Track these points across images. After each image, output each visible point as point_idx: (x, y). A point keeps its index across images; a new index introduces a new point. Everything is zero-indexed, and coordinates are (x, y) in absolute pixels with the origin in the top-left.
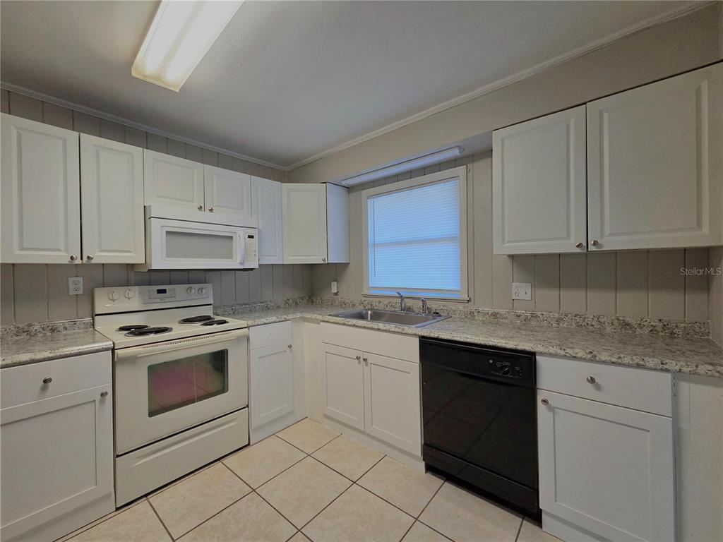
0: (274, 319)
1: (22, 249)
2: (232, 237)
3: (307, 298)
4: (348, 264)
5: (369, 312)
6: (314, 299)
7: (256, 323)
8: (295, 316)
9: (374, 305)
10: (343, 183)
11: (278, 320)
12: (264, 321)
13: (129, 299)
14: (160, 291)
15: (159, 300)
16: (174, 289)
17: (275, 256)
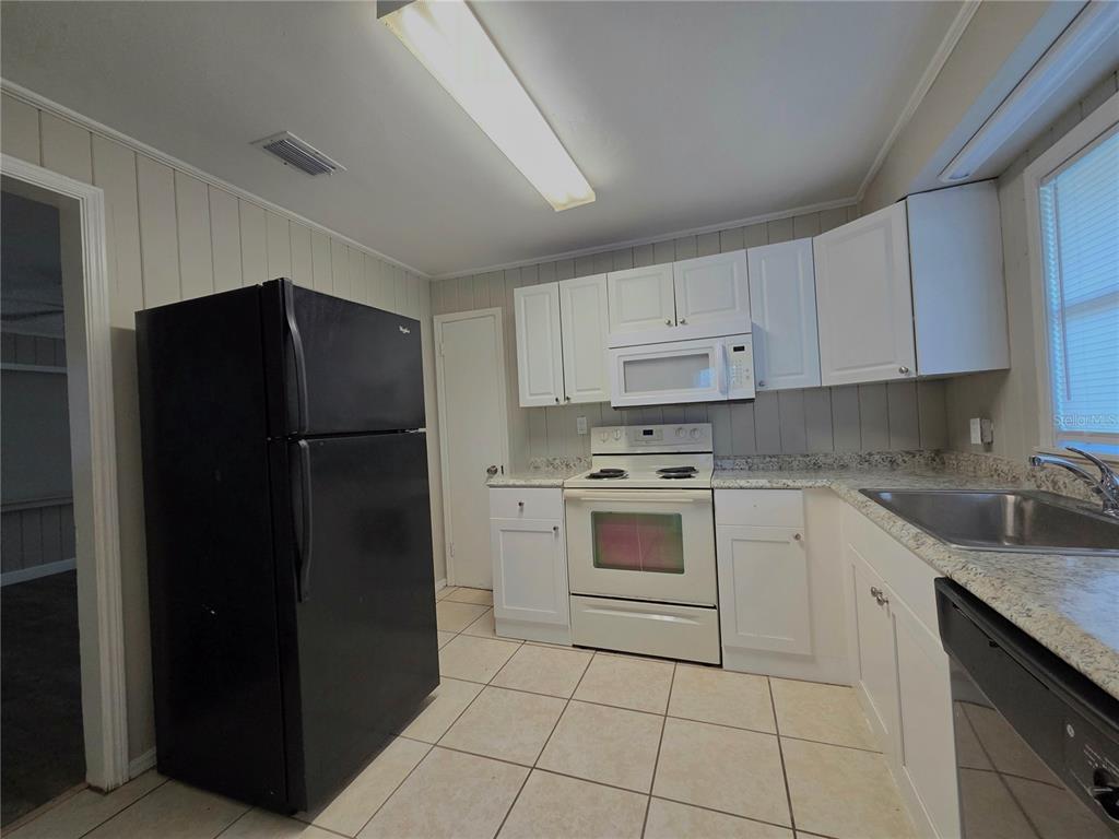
0: (763, 482)
1: (531, 395)
2: (707, 355)
3: (927, 454)
4: (1007, 371)
5: (1011, 498)
6: (945, 456)
7: (726, 485)
8: (810, 484)
9: (1061, 484)
10: (945, 180)
11: (768, 485)
12: (743, 483)
13: (617, 439)
14: (647, 433)
15: (644, 443)
16: (661, 431)
17: (802, 374)
